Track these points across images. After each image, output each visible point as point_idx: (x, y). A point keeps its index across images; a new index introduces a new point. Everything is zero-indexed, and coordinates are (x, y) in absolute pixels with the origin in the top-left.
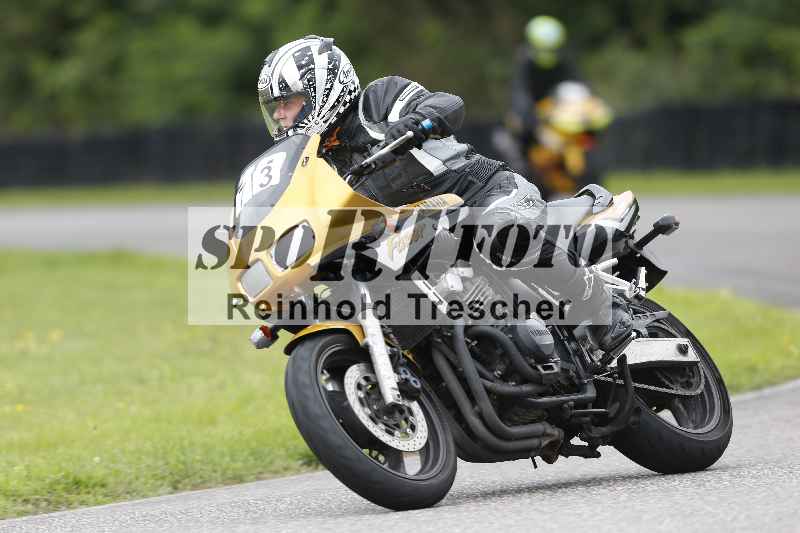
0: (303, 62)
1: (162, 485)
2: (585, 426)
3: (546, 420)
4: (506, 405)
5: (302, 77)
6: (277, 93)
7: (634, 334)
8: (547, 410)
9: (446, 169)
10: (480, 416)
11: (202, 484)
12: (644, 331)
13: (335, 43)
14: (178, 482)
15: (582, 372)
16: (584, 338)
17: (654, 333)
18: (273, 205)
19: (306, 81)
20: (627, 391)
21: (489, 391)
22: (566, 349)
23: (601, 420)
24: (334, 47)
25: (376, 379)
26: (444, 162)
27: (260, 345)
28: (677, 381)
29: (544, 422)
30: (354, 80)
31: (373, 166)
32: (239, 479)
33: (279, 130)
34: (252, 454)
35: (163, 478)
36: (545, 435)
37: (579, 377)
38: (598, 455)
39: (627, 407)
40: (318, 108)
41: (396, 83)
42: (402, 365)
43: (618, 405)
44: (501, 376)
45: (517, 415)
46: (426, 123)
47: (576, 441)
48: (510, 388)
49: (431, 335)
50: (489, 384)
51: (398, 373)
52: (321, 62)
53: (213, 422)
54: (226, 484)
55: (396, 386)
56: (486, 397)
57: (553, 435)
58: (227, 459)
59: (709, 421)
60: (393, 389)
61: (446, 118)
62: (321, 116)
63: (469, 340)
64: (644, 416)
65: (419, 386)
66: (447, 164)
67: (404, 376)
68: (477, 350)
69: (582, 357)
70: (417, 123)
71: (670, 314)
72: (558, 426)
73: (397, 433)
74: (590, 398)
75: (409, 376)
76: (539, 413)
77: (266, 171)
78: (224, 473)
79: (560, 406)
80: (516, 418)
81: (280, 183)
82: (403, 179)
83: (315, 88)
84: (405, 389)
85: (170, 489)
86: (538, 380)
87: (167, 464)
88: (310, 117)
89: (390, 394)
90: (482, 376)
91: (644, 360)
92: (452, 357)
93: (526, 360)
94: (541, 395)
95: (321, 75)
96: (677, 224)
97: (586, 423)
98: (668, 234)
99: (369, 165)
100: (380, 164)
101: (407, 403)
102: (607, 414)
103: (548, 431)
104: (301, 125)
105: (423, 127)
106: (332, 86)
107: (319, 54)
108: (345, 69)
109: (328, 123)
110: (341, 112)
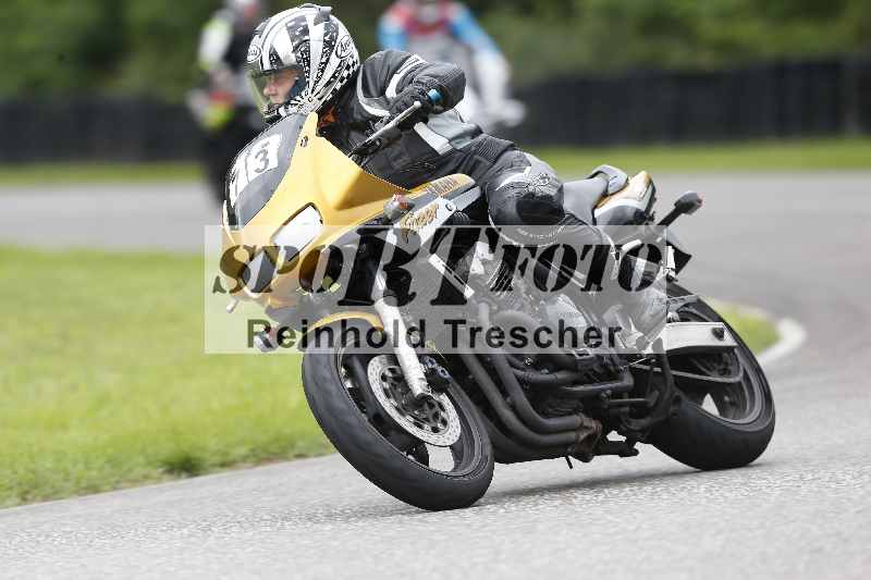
0: (297, 34)
1: (9, 496)
2: (623, 419)
3: (583, 412)
5: (295, 49)
6: (267, 66)
8: (582, 400)
9: (450, 148)
10: (513, 408)
11: (54, 494)
12: (675, 316)
13: (333, 13)
14: (27, 492)
17: (685, 316)
19: (299, 54)
20: (665, 380)
21: (521, 381)
23: (640, 411)
24: (332, 17)
25: (401, 371)
26: (450, 141)
28: (714, 368)
29: (581, 414)
30: (353, 53)
31: (378, 143)
32: (94, 489)
33: (269, 107)
34: (109, 461)
35: (11, 488)
36: (582, 427)
37: (614, 365)
38: (636, 453)
39: (666, 396)
40: (311, 84)
41: (395, 56)
43: (657, 393)
44: (533, 363)
45: (551, 407)
46: (433, 93)
47: (614, 436)
48: (543, 376)
50: (520, 373)
51: (424, 363)
52: (317, 34)
53: (64, 427)
54: (80, 495)
55: (423, 377)
56: (519, 387)
57: (591, 428)
58: (81, 466)
59: (751, 410)
60: (421, 379)
61: (448, 86)
62: (315, 92)
64: (683, 405)
65: (446, 376)
66: (453, 143)
67: (430, 366)
70: (423, 93)
71: (698, 299)
72: (596, 418)
73: (426, 426)
74: (628, 386)
75: (435, 365)
76: (575, 403)
77: (262, 155)
78: (78, 482)
79: (596, 396)
80: (551, 410)
81: (278, 168)
82: (406, 158)
83: (309, 62)
84: (431, 378)
85: (18, 500)
86: (572, 367)
87: (16, 473)
88: (303, 94)
89: (418, 385)
90: (512, 365)
91: (682, 345)
94: (576, 383)
95: (317, 48)
96: (700, 201)
97: (624, 413)
98: (690, 213)
99: (373, 143)
100: (385, 141)
101: (435, 397)
102: (645, 403)
103: (586, 424)
104: (293, 102)
105: (429, 97)
106: (328, 60)
107: (315, 24)
108: (344, 42)
109: (323, 100)
110: (338, 88)
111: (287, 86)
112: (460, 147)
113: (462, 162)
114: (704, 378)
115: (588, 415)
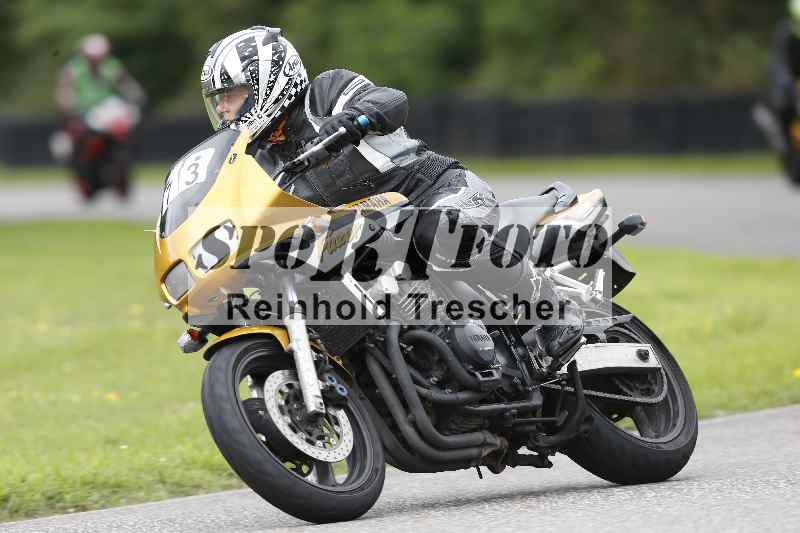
0: (246, 54)
2: (531, 435)
3: (487, 429)
4: (442, 414)
5: (245, 69)
6: (218, 85)
7: (583, 339)
8: (489, 418)
9: (394, 165)
10: (414, 424)
12: (602, 336)
13: (281, 34)
15: (528, 379)
16: (534, 344)
17: (613, 337)
18: (197, 205)
19: (248, 73)
20: (577, 398)
21: (423, 398)
22: (512, 354)
23: (549, 429)
24: (280, 38)
25: (299, 385)
26: (393, 159)
27: (188, 349)
28: (636, 389)
29: (486, 432)
30: (301, 72)
31: (306, 163)
36: (484, 444)
37: (524, 385)
38: (550, 465)
39: (577, 416)
40: (261, 101)
41: (342, 77)
42: (328, 372)
43: (566, 413)
44: (438, 382)
45: (455, 424)
46: (362, 119)
47: (523, 451)
48: (446, 395)
49: (363, 340)
50: (423, 391)
51: (323, 380)
52: (265, 54)
55: (319, 394)
56: (420, 404)
57: (496, 445)
59: (672, 429)
60: (317, 396)
61: (385, 113)
62: (264, 109)
63: (405, 346)
64: (597, 423)
65: (345, 394)
66: (397, 161)
67: (328, 383)
68: (412, 356)
69: (529, 364)
70: (353, 118)
71: (634, 318)
72: (501, 435)
73: (319, 443)
74: (536, 406)
75: (335, 383)
76: (479, 421)
77: (193, 168)
79: (501, 414)
80: (453, 427)
81: (205, 182)
83: (258, 80)
84: (329, 397)
86: (476, 388)
88: (253, 111)
89: (313, 401)
90: (416, 382)
91: (600, 366)
92: (386, 363)
93: (464, 367)
94: (482, 402)
95: (265, 69)
96: (643, 224)
97: (532, 431)
98: (634, 234)
99: (301, 163)
101: (332, 412)
102: (554, 422)
103: (488, 440)
104: (243, 119)
105: (359, 123)
106: (276, 79)
107: (264, 45)
108: (291, 62)
109: (272, 117)
110: (286, 105)
111: (238, 103)
112: (403, 164)
113: (404, 181)
114: (626, 398)
115: (492, 433)
